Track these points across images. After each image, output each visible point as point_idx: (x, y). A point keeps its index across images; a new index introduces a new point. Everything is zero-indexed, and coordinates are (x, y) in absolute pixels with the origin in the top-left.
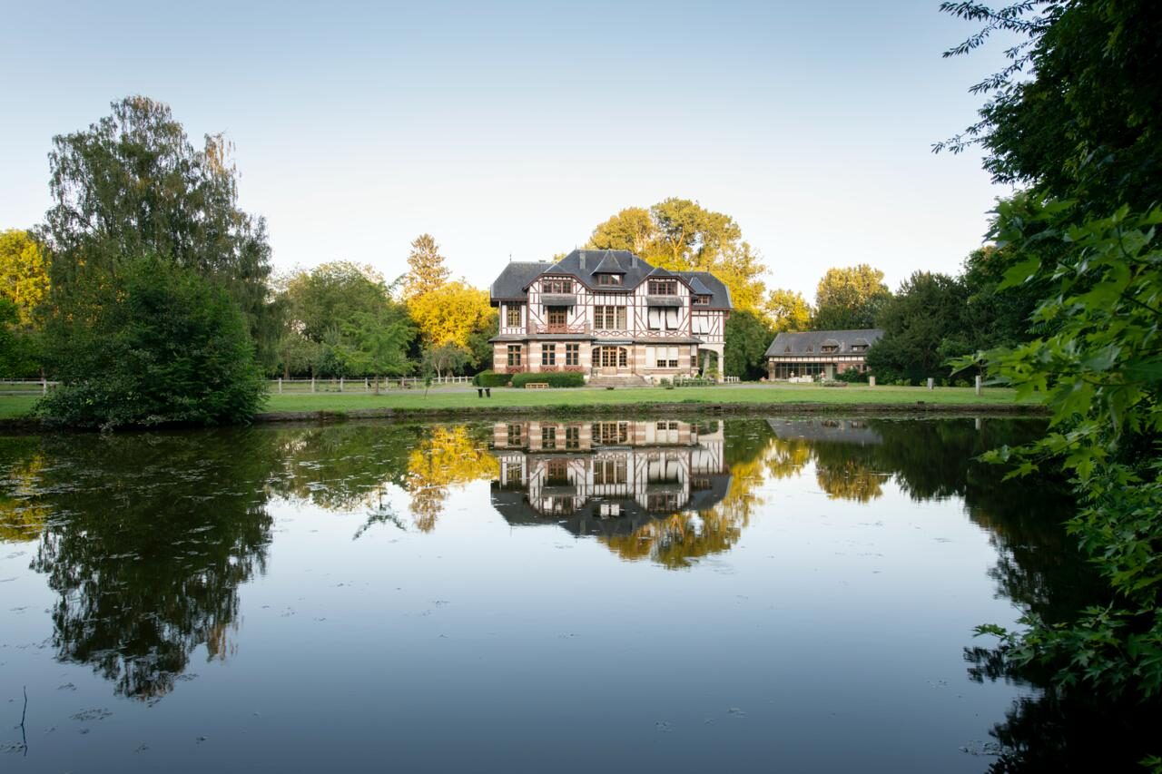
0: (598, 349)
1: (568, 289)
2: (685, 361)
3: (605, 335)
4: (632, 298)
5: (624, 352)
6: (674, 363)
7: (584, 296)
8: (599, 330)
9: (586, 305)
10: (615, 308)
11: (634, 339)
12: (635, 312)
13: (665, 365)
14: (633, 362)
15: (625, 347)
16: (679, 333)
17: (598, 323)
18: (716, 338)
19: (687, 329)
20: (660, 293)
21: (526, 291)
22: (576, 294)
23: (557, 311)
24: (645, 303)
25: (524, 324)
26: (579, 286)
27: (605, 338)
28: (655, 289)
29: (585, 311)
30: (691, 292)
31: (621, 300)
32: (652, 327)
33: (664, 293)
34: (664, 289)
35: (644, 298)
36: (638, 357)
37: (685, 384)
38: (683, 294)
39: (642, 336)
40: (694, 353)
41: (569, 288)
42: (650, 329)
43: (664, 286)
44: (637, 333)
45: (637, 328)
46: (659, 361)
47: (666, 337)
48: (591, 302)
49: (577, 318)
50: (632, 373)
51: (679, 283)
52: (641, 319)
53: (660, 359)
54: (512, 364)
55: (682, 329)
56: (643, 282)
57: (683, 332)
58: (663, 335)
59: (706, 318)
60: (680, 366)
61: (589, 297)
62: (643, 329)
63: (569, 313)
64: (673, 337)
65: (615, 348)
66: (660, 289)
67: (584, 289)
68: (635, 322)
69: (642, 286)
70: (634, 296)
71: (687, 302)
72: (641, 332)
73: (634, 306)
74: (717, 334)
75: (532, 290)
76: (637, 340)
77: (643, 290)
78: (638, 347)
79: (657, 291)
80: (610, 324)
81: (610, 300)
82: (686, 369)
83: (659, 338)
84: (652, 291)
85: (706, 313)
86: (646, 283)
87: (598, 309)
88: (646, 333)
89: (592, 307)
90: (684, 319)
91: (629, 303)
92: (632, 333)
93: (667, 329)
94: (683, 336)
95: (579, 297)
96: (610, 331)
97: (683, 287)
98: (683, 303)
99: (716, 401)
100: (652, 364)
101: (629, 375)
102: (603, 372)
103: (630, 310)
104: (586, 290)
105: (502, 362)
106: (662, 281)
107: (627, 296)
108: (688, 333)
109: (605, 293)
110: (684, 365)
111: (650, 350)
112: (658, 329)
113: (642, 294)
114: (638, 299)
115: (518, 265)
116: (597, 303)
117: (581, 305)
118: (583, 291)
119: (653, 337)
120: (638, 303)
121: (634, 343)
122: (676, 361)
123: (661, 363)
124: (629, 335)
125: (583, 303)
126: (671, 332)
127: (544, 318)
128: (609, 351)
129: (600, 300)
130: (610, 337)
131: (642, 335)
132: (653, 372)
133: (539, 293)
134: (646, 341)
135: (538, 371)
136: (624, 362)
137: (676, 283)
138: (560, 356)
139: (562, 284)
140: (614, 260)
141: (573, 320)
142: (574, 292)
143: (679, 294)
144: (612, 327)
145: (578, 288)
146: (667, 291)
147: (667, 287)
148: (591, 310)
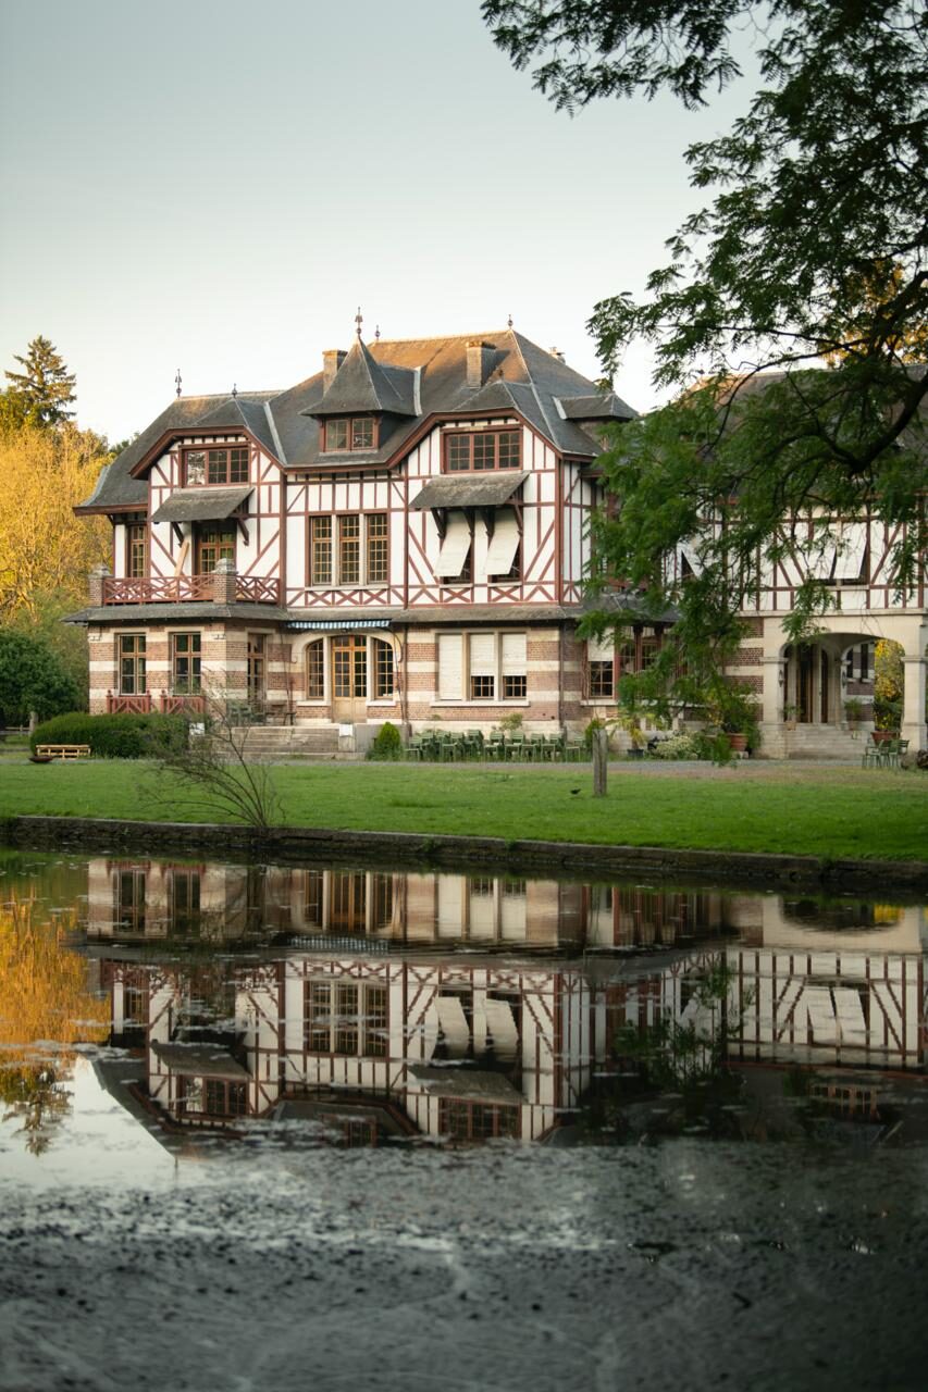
0: (317, 645)
1: (238, 470)
2: (542, 678)
3: (334, 604)
4: (400, 485)
5: (384, 652)
6: (515, 686)
7: (276, 489)
8: (319, 589)
9: (284, 514)
10: (363, 522)
11: (404, 612)
12: (407, 530)
13: (488, 693)
14: (404, 687)
15: (386, 637)
16: (528, 589)
17: (317, 570)
19: (551, 575)
20: (478, 467)
22: (259, 484)
23: (216, 530)
26: (265, 461)
27: (334, 612)
28: (465, 453)
29: (283, 532)
31: (373, 495)
33: (490, 464)
34: (491, 452)
35: (428, 485)
36: (418, 667)
37: (539, 751)
38: (539, 466)
39: (425, 602)
41: (246, 466)
42: (446, 578)
43: (490, 441)
44: (412, 593)
45: (413, 580)
46: (478, 679)
47: (491, 602)
48: (299, 507)
49: (260, 554)
50: (403, 716)
51: (527, 434)
52: (422, 550)
53: (477, 672)
54: (131, 689)
55: (535, 576)
56: (429, 434)
57: (541, 583)
58: (482, 596)
60: (533, 695)
61: (291, 492)
62: (429, 580)
63: (240, 539)
64: (510, 602)
65: (360, 641)
66: (478, 452)
67: (277, 468)
68: (407, 558)
69: (425, 447)
70: (406, 480)
71: (547, 487)
72: (424, 589)
73: (406, 509)
75: (155, 476)
77: (427, 460)
78: (415, 638)
79: (471, 459)
80: (349, 574)
81: (348, 497)
83: (470, 605)
84: (451, 460)
86: (436, 436)
87: (318, 522)
88: (435, 593)
89: (302, 520)
90: (541, 545)
91: (394, 502)
92: (401, 591)
93: (491, 576)
94: (539, 597)
95: (264, 490)
96: (347, 589)
97: (539, 444)
98: (536, 494)
100: (455, 687)
102: (332, 714)
103: (396, 525)
104: (285, 471)
106: (481, 425)
107: (390, 481)
108: (551, 589)
109: (334, 476)
110: (542, 695)
111: (452, 645)
113: (424, 472)
114: (414, 488)
116: (314, 508)
117: (270, 515)
118: (277, 473)
119: (456, 605)
121: (400, 624)
122: (524, 678)
123: (481, 686)
124: (393, 595)
125: (276, 509)
126: (504, 587)
127: (183, 557)
128: (352, 649)
129: (322, 498)
130: (348, 608)
131: (424, 600)
132: (459, 712)
133: (171, 486)
134: (435, 618)
135: (106, 711)
136: (386, 684)
137: (518, 430)
138: (158, 666)
139: (229, 452)
140: (362, 374)
141: (251, 559)
142: (254, 477)
143: (527, 464)
144: (327, 578)
145: (264, 471)
146: (497, 457)
147: (497, 445)
148: (297, 528)
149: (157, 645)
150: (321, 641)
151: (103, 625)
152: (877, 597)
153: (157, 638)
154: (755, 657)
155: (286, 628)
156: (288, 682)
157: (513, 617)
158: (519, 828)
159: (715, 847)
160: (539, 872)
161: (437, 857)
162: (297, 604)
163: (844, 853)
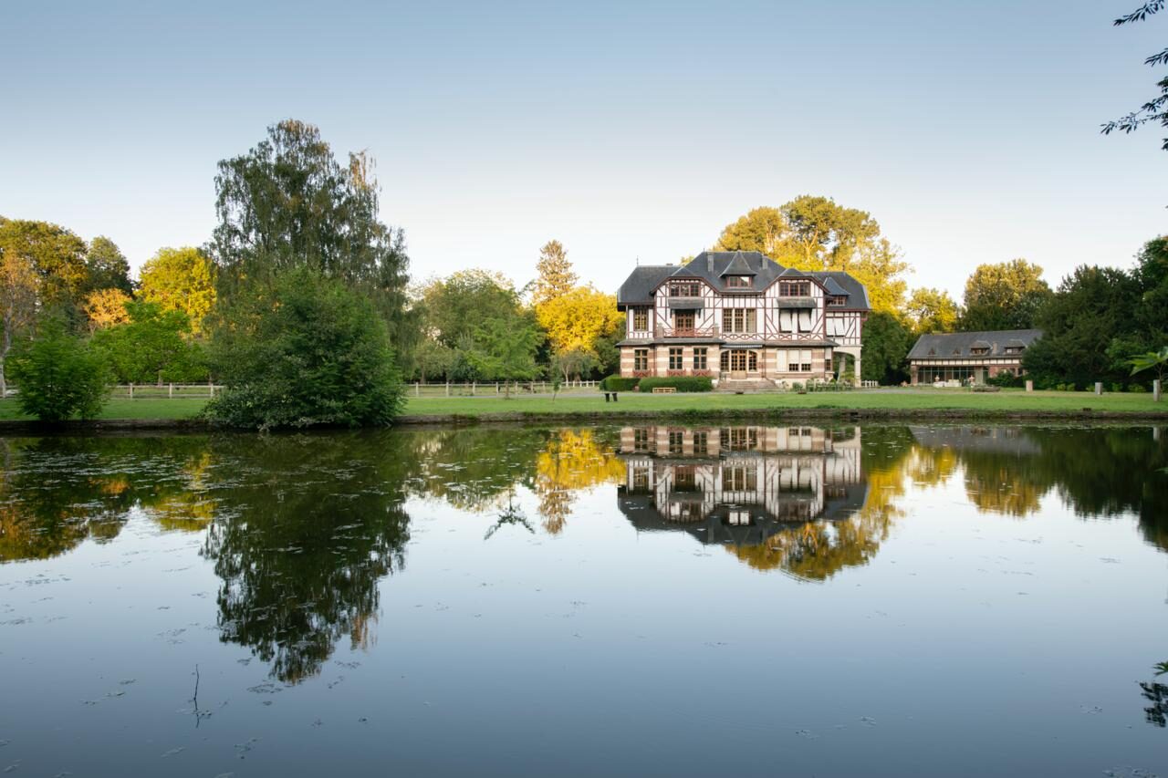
1: (695, 292)
2: (818, 365)
3: (733, 339)
4: (762, 301)
5: (754, 356)
6: (806, 367)
7: (711, 299)
8: (728, 334)
9: (714, 308)
10: (745, 311)
11: (764, 342)
13: (797, 369)
14: (764, 366)
15: (755, 351)
16: (812, 336)
17: (727, 327)
18: (853, 341)
19: (821, 331)
20: (792, 294)
21: (653, 294)
22: (704, 297)
23: (685, 315)
24: (776, 305)
25: (651, 329)
26: (707, 289)
27: (734, 341)
28: (787, 290)
29: (714, 314)
30: (825, 293)
31: (750, 303)
32: (783, 329)
33: (796, 294)
34: (796, 290)
35: (774, 300)
36: (768, 361)
37: (820, 388)
38: (817, 296)
39: (772, 339)
40: (829, 357)
41: (697, 291)
42: (781, 331)
43: (796, 286)
44: (768, 336)
45: (768, 331)
46: (790, 365)
47: (799, 340)
48: (720, 305)
49: (705, 322)
50: (763, 377)
51: (812, 284)
52: (772, 322)
53: (792, 363)
54: (639, 368)
55: (815, 331)
56: (774, 283)
57: (817, 334)
58: (795, 337)
59: (841, 320)
60: (814, 370)
61: (717, 300)
62: (774, 331)
63: (696, 316)
64: (806, 339)
65: (745, 352)
66: (792, 290)
67: (712, 292)
68: (765, 324)
69: (773, 288)
70: (765, 298)
71: (820, 303)
72: (772, 335)
73: (765, 308)
74: (853, 336)
75: (659, 293)
76: (767, 343)
77: (774, 291)
78: (768, 351)
79: (789, 292)
80: (739, 328)
81: (739, 303)
82: (820, 374)
83: (790, 341)
84: (783, 292)
85: (841, 315)
86: (777, 284)
87: (727, 311)
88: (777, 336)
89: (721, 310)
90: (817, 322)
91: (759, 306)
92: (763, 336)
93: (800, 331)
94: (817, 338)
95: (707, 300)
96: (739, 334)
97: (817, 287)
98: (816, 304)
99: (852, 407)
100: (783, 368)
101: (759, 379)
102: (732, 377)
103: (760, 313)
104: (715, 293)
105: (628, 367)
106: (795, 281)
107: (757, 298)
108: (822, 336)
109: (734, 296)
110: (818, 369)
111: (782, 354)
112: (790, 332)
113: (772, 295)
114: (769, 301)
115: (645, 268)
116: (725, 306)
117: (709, 308)
118: (711, 293)
119: (785, 340)
120: (769, 305)
121: (765, 347)
122: (809, 365)
123: (793, 367)
124: (758, 338)
125: (711, 306)
126: (804, 335)
127: (671, 321)
128: (738, 355)
129: (728, 303)
130: (739, 340)
131: (772, 338)
132: (784, 376)
133: (666, 296)
134: (777, 344)
135: (665, 375)
136: (753, 366)
137: (809, 284)
138: (688, 360)
139: (689, 287)
140: (743, 262)
141: (702, 323)
142: (702, 295)
143: (812, 295)
144: (742, 331)
145: (706, 291)
146: (799, 292)
147: (799, 288)
148: (719, 313)
149: (688, 352)
150: (727, 353)
151: (665, 345)
152: (847, 341)
153: (688, 350)
157: (807, 344)
162: (719, 339)
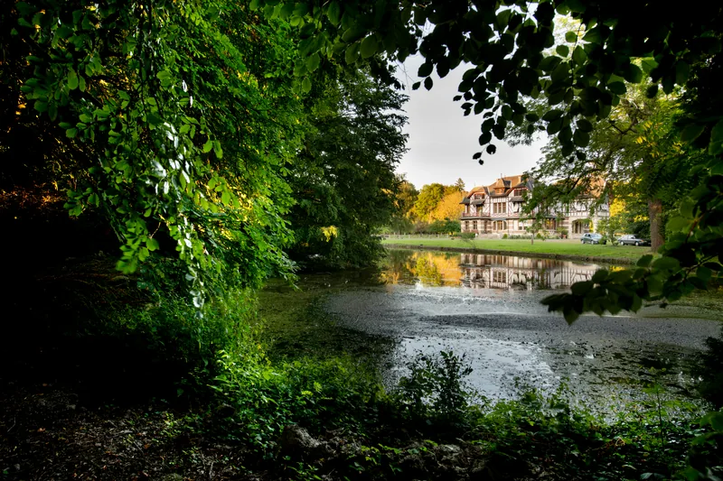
0: (495, 222)
5: (505, 223)
6: (525, 228)
7: (489, 200)
8: (495, 214)
10: (502, 204)
12: (509, 205)
13: (522, 229)
14: (508, 228)
17: (495, 211)
23: (479, 206)
26: (487, 195)
31: (504, 200)
34: (522, 193)
35: (512, 198)
36: (511, 225)
39: (512, 216)
41: (484, 196)
43: (522, 191)
44: (509, 214)
45: (510, 212)
48: (492, 202)
50: (508, 232)
52: (511, 208)
53: (520, 226)
61: (491, 200)
62: (512, 212)
63: (483, 207)
65: (502, 221)
68: (509, 209)
69: (511, 192)
70: (509, 197)
72: (511, 214)
73: (509, 202)
75: (471, 198)
76: (510, 217)
77: (512, 194)
78: (510, 221)
80: (500, 212)
81: (500, 200)
84: (516, 194)
86: (513, 191)
87: (495, 204)
91: (507, 201)
95: (487, 200)
96: (500, 214)
100: (516, 228)
102: (497, 232)
103: (507, 204)
105: (463, 228)
106: (520, 189)
107: (506, 198)
109: (498, 197)
111: (516, 222)
113: (511, 196)
119: (515, 215)
120: (510, 200)
121: (507, 219)
122: (527, 227)
123: (520, 228)
124: (506, 215)
125: (489, 202)
127: (475, 210)
128: (500, 223)
129: (495, 201)
130: (500, 217)
132: (517, 232)
133: (473, 200)
135: (463, 232)
136: (505, 228)
137: (526, 189)
138: (471, 225)
139: (481, 195)
140: (502, 182)
141: (485, 210)
142: (485, 198)
144: (497, 212)
145: (487, 197)
148: (492, 205)
149: (471, 223)
151: (463, 220)
153: (471, 221)
154: (567, 223)
155: (490, 220)
156: (491, 227)
158: (521, 250)
159: (540, 252)
160: (529, 257)
161: (512, 254)
162: (492, 216)
163: (559, 253)
